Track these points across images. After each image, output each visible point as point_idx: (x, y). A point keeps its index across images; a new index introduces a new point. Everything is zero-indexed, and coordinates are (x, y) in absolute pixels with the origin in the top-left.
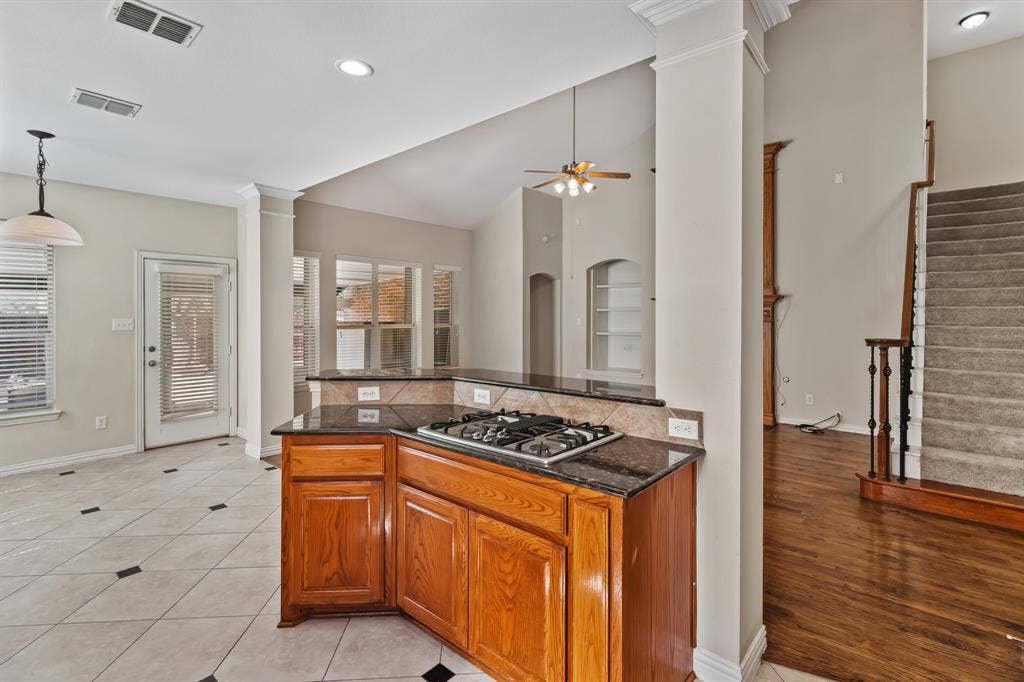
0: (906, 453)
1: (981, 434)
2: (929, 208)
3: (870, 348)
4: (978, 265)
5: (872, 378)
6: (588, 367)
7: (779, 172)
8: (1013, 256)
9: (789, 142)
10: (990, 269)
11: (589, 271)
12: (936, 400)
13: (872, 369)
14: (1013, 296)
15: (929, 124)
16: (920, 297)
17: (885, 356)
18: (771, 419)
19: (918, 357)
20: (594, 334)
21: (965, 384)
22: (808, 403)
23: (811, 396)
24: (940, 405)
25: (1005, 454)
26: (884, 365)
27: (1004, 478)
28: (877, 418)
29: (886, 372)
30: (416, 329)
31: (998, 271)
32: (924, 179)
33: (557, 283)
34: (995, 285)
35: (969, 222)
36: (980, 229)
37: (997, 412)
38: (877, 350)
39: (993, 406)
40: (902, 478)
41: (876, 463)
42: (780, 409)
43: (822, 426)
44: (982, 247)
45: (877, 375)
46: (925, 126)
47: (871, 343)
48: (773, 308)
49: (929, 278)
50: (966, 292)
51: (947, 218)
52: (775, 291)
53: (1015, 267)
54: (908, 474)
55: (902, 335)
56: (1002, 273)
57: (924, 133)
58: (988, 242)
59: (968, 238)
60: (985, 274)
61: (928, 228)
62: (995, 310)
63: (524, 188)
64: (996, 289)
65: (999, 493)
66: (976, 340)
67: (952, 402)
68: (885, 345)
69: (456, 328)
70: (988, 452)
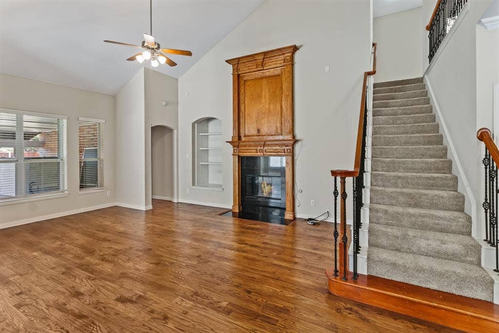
0: (358, 255)
1: (405, 237)
2: (374, 91)
3: (334, 177)
4: (398, 122)
5: (336, 200)
6: (194, 184)
7: (295, 65)
8: (416, 116)
9: (301, 46)
10: (405, 124)
11: (193, 124)
12: (377, 211)
13: (336, 193)
14: (417, 140)
15: (374, 45)
16: (369, 140)
17: (343, 183)
18: (292, 215)
19: (367, 179)
20: (198, 163)
21: (394, 198)
22: (312, 205)
23: (314, 201)
24: (380, 214)
25: (420, 253)
26: (343, 191)
27: (420, 275)
28: (339, 231)
29: (344, 196)
30: (63, 163)
31: (409, 125)
32: (372, 70)
33: (175, 132)
34: (407, 133)
35: (393, 99)
36: (399, 102)
37: (414, 219)
38: (339, 179)
39: (411, 215)
40: (355, 274)
41: (338, 264)
42: (297, 209)
43: (320, 219)
44: (400, 111)
45: (339, 198)
46: (372, 45)
47: (334, 173)
48: (293, 148)
49: (374, 128)
50: (393, 138)
51: (382, 96)
52: (294, 137)
53: (417, 123)
54: (359, 272)
55: (355, 168)
56: (411, 126)
57: (371, 49)
58: (404, 109)
59: (393, 107)
60: (402, 127)
61: (373, 101)
62: (408, 148)
63: (145, 68)
64: (409, 135)
65: (417, 286)
66: (399, 168)
67: (386, 212)
68: (345, 174)
69: (102, 161)
70: (409, 251)
